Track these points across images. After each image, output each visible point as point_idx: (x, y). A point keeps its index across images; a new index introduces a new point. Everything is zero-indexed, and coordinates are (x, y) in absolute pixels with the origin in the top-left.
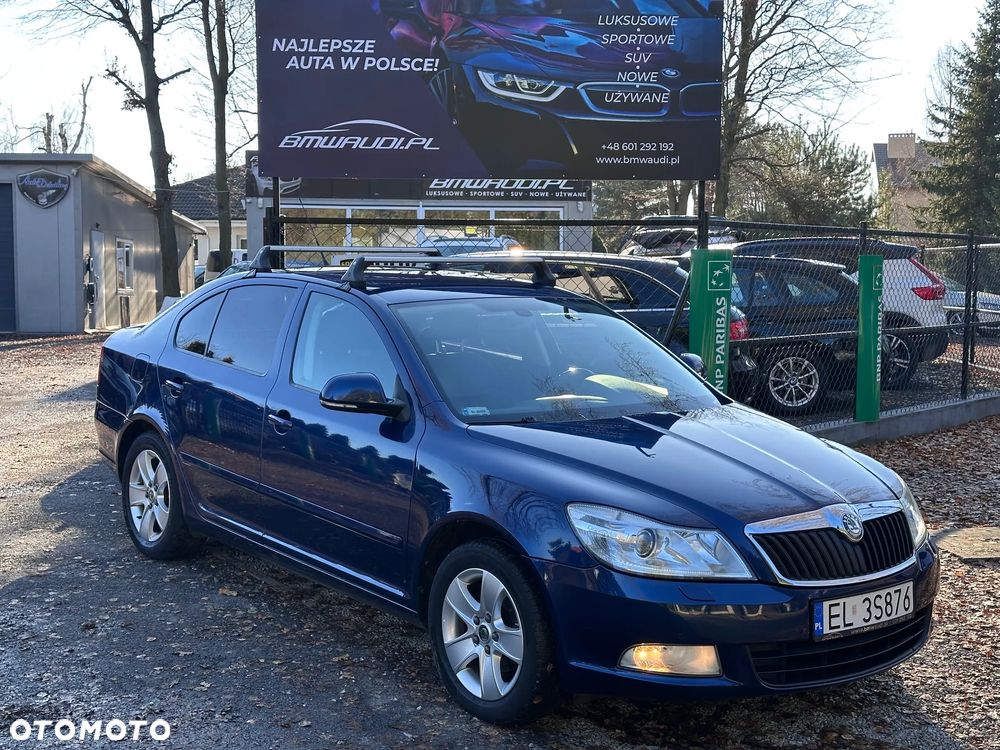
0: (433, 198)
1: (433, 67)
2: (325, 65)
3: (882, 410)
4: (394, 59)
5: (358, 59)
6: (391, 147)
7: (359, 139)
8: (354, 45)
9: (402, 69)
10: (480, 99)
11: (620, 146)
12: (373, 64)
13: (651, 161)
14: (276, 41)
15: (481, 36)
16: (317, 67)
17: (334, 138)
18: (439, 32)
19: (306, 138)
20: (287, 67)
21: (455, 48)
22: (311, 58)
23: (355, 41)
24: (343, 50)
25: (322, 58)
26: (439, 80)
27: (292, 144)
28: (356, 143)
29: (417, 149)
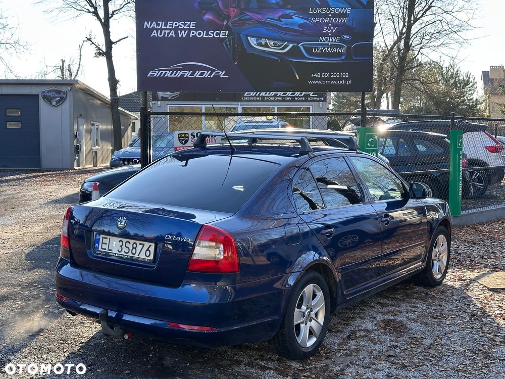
0: (246, 101)
1: (225, 35)
2: (170, 35)
3: (463, 210)
4: (205, 31)
5: (187, 31)
6: (204, 76)
7: (188, 72)
8: (185, 25)
9: (209, 36)
10: (249, 51)
11: (321, 75)
12: (195, 34)
13: (337, 82)
14: (146, 23)
15: (249, 19)
16: (166, 36)
17: (175, 72)
18: (228, 17)
19: (161, 72)
20: (151, 36)
21: (236, 26)
22: (163, 31)
23: (186, 22)
24: (180, 27)
25: (169, 31)
26: (228, 42)
27: (154, 75)
28: (186, 74)
29: (217, 77)
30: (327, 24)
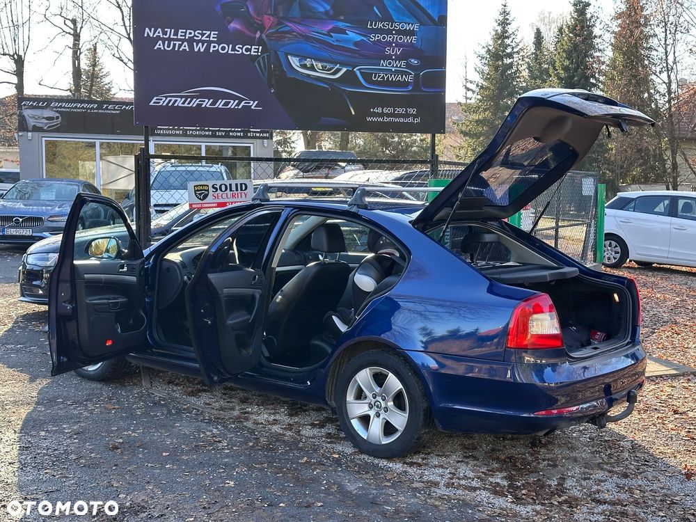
0: (159, 135)
1: (258, 52)
2: (182, 48)
4: (231, 46)
5: (206, 44)
6: (229, 106)
7: (207, 100)
8: (203, 35)
9: (236, 52)
10: (290, 75)
11: (382, 110)
12: (216, 48)
13: (402, 120)
14: (147, 30)
15: (289, 32)
16: (176, 49)
17: (189, 99)
18: (262, 28)
19: (169, 99)
20: (155, 48)
21: (272, 40)
22: (172, 42)
23: (204, 32)
24: (195, 38)
25: (180, 43)
26: (261, 62)
27: (159, 103)
28: (205, 104)
29: (247, 108)
30: (389, 44)
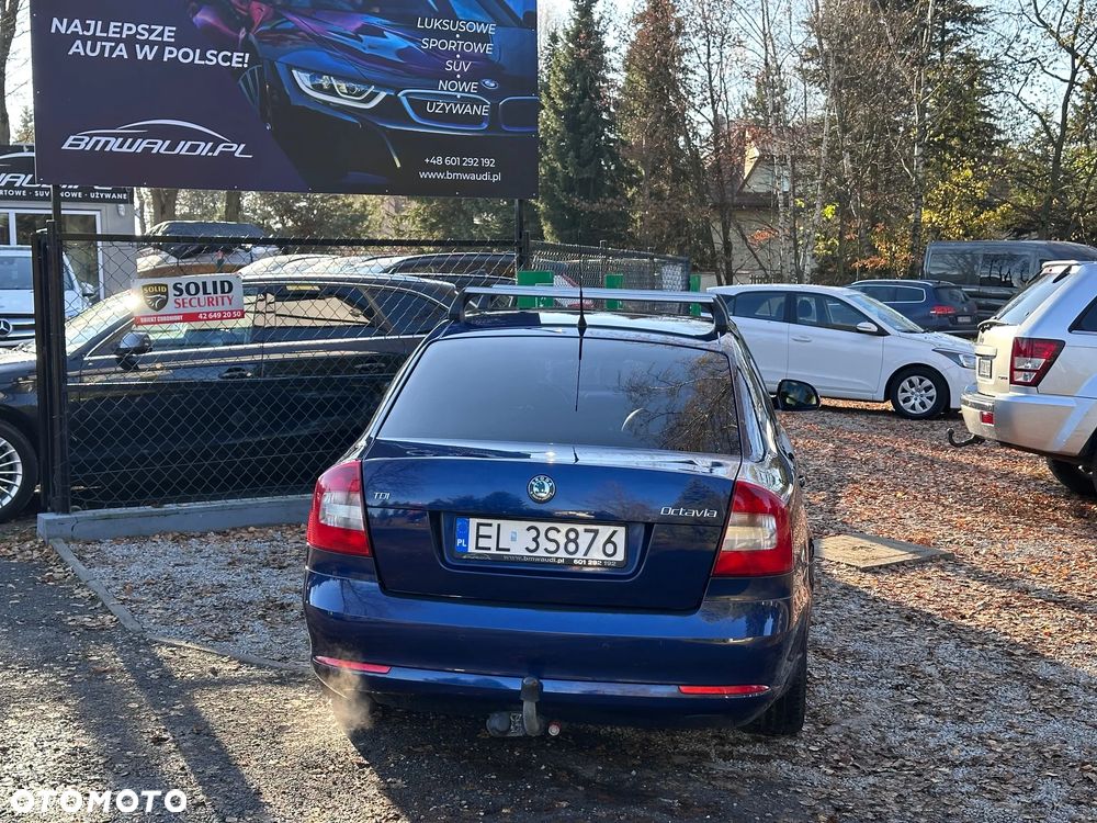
1: (243, 63)
2: (117, 53)
4: (198, 51)
5: (156, 47)
7: (160, 142)
8: (151, 32)
9: (207, 62)
10: (297, 102)
11: (443, 161)
12: (174, 55)
13: (473, 177)
14: (55, 21)
15: (293, 31)
16: (106, 55)
17: (130, 140)
18: (248, 23)
19: (95, 139)
20: (70, 53)
21: (266, 43)
22: (99, 43)
23: (153, 27)
24: (138, 37)
25: (113, 44)
26: (249, 78)
28: (157, 147)
29: (227, 156)
30: (452, 55)
